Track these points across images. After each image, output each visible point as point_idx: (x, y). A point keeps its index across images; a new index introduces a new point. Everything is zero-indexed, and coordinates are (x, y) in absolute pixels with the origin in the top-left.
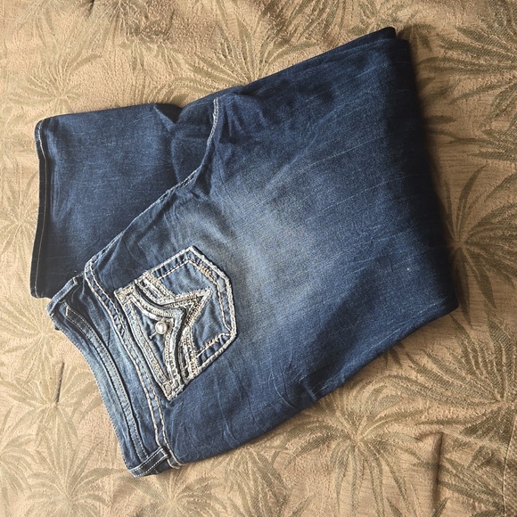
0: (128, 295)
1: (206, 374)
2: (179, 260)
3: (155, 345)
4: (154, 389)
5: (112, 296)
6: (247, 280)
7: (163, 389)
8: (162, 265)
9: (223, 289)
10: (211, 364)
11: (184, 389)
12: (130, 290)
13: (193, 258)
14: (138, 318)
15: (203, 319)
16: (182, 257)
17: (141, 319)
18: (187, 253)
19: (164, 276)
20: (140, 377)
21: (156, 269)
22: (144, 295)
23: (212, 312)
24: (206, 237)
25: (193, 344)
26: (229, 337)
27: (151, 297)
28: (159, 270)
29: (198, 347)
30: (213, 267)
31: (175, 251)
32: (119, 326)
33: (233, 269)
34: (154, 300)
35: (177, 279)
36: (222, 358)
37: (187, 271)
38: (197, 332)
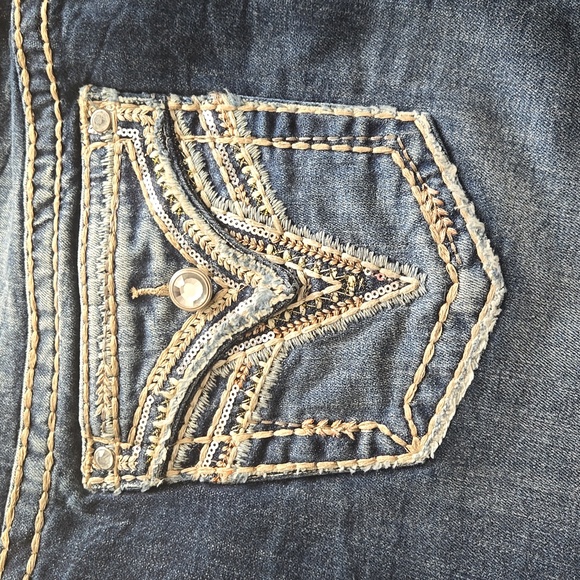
0: (127, 124)
1: (252, 495)
2: (359, 128)
3: (139, 323)
4: (56, 432)
5: (69, 97)
6: (557, 327)
7: (86, 449)
8: (290, 107)
9: (469, 308)
10: (286, 480)
11: (153, 489)
12: (137, 114)
13: (415, 151)
14: (124, 211)
15: (343, 347)
16: (373, 126)
17: (134, 221)
18: (400, 125)
19: (279, 144)
20: (28, 373)
21: (263, 107)
22: (177, 157)
23: (387, 347)
24: (490, 116)
25: (266, 396)
26: (398, 450)
27: (199, 179)
28: (271, 117)
29: (273, 411)
30: (472, 223)
31: (357, 94)
32: (43, 195)
33: (533, 266)
34: (206, 193)
35: (320, 180)
36: (335, 487)
37: (372, 177)
38: (300, 372)
